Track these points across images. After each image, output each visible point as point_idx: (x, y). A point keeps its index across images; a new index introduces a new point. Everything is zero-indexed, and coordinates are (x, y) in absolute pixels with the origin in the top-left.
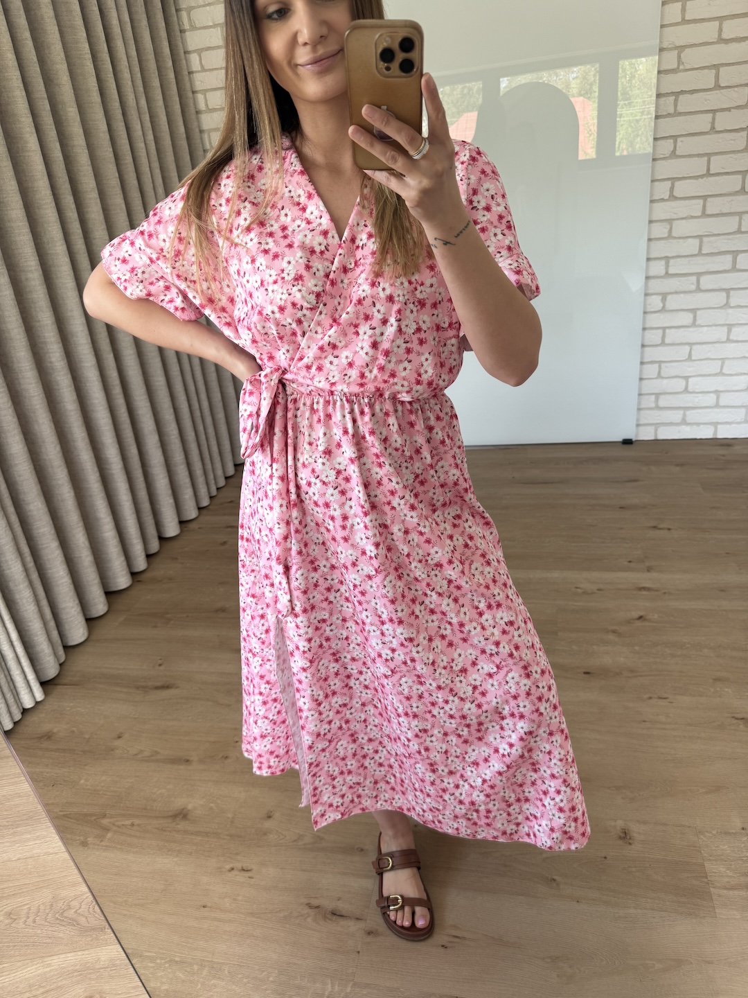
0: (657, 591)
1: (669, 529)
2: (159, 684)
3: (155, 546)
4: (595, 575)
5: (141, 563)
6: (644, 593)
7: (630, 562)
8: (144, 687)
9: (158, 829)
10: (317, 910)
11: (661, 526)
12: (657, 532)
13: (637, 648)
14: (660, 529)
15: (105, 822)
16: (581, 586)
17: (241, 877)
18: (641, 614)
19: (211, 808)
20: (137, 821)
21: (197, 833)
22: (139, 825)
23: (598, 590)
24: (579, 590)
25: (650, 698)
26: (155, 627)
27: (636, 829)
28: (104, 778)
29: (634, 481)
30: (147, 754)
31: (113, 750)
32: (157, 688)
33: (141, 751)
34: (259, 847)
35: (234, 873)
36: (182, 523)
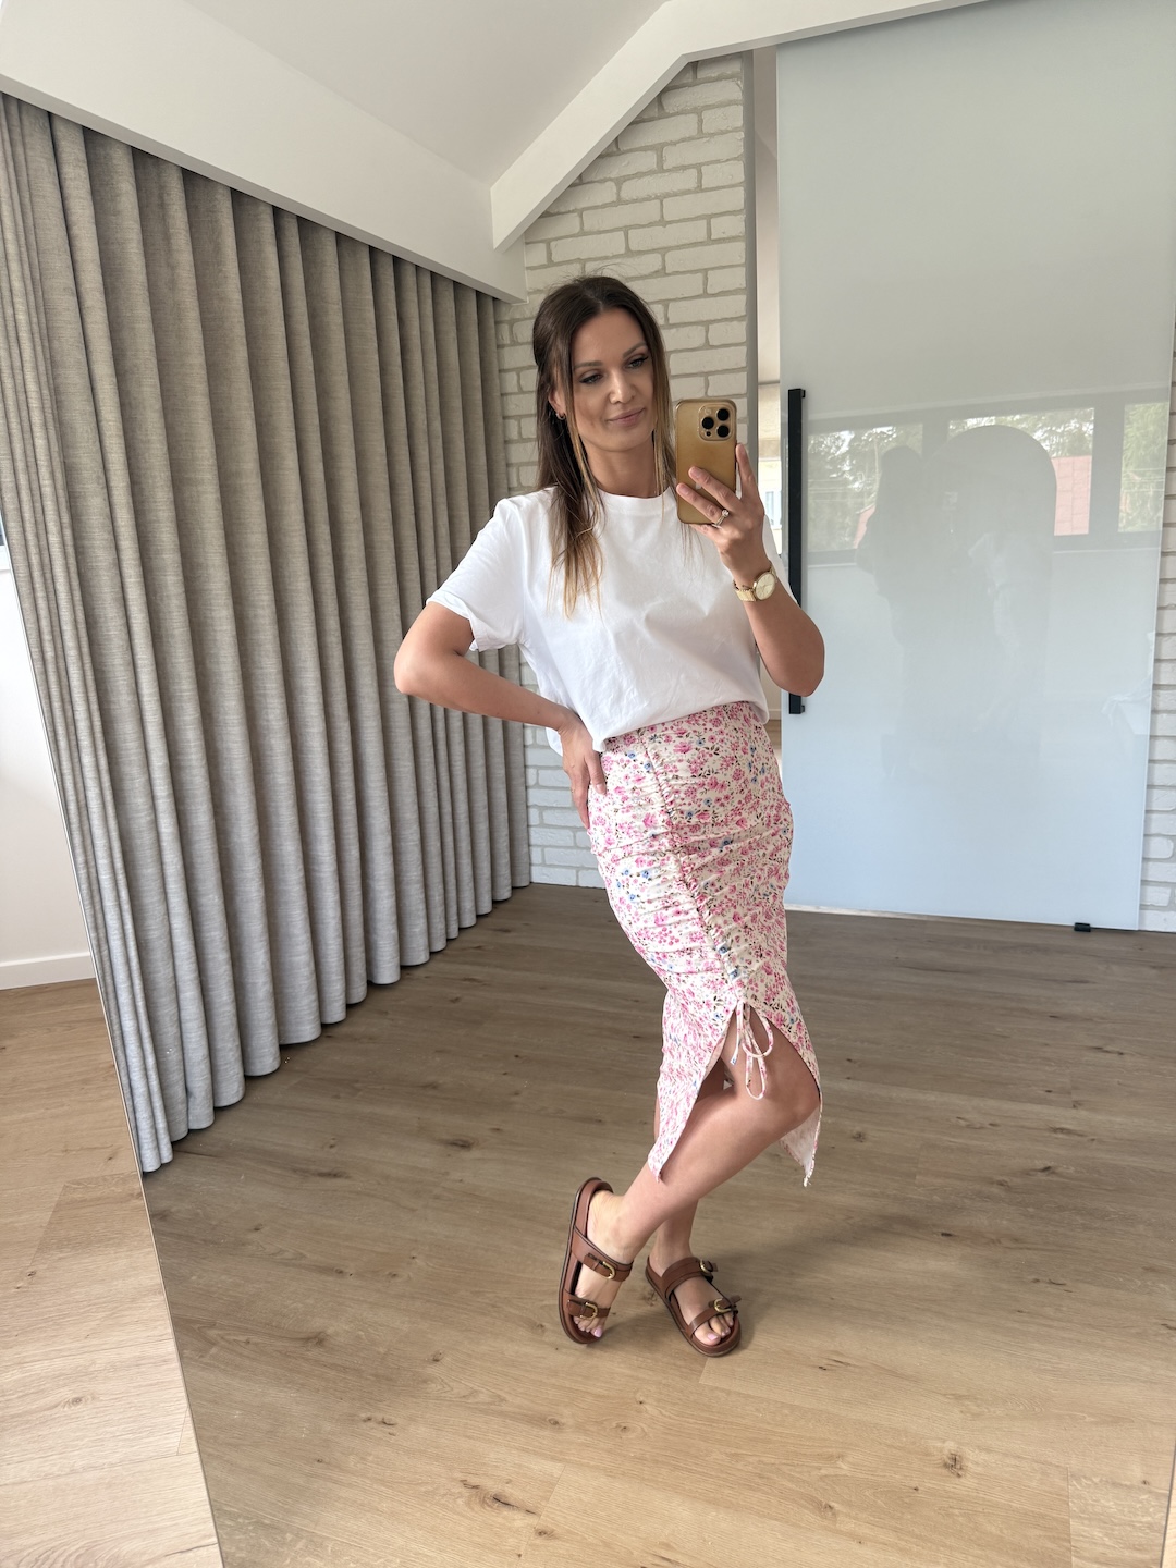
0: (1082, 1135)
1: (1121, 1054)
2: (325, 1170)
3: (359, 993)
4: (991, 1103)
5: (336, 1013)
6: (1060, 1136)
7: (1049, 1091)
8: (303, 1170)
9: (280, 1352)
10: (474, 1491)
11: (1109, 1048)
12: (1101, 1055)
13: (1031, 1210)
14: (1107, 1052)
15: (213, 1333)
16: (967, 1117)
17: (379, 1432)
18: (1049, 1165)
19: (359, 1337)
20: (254, 1339)
21: (333, 1366)
22: (256, 1344)
23: (991, 1124)
24: (962, 1123)
25: (1038, 1281)
26: (337, 1097)
27: (972, 1457)
28: (223, 1278)
29: (1082, 982)
30: (288, 1255)
31: (243, 1244)
32: (321, 1175)
33: (281, 1251)
34: (412, 1396)
35: (371, 1424)
36: (404, 968)
